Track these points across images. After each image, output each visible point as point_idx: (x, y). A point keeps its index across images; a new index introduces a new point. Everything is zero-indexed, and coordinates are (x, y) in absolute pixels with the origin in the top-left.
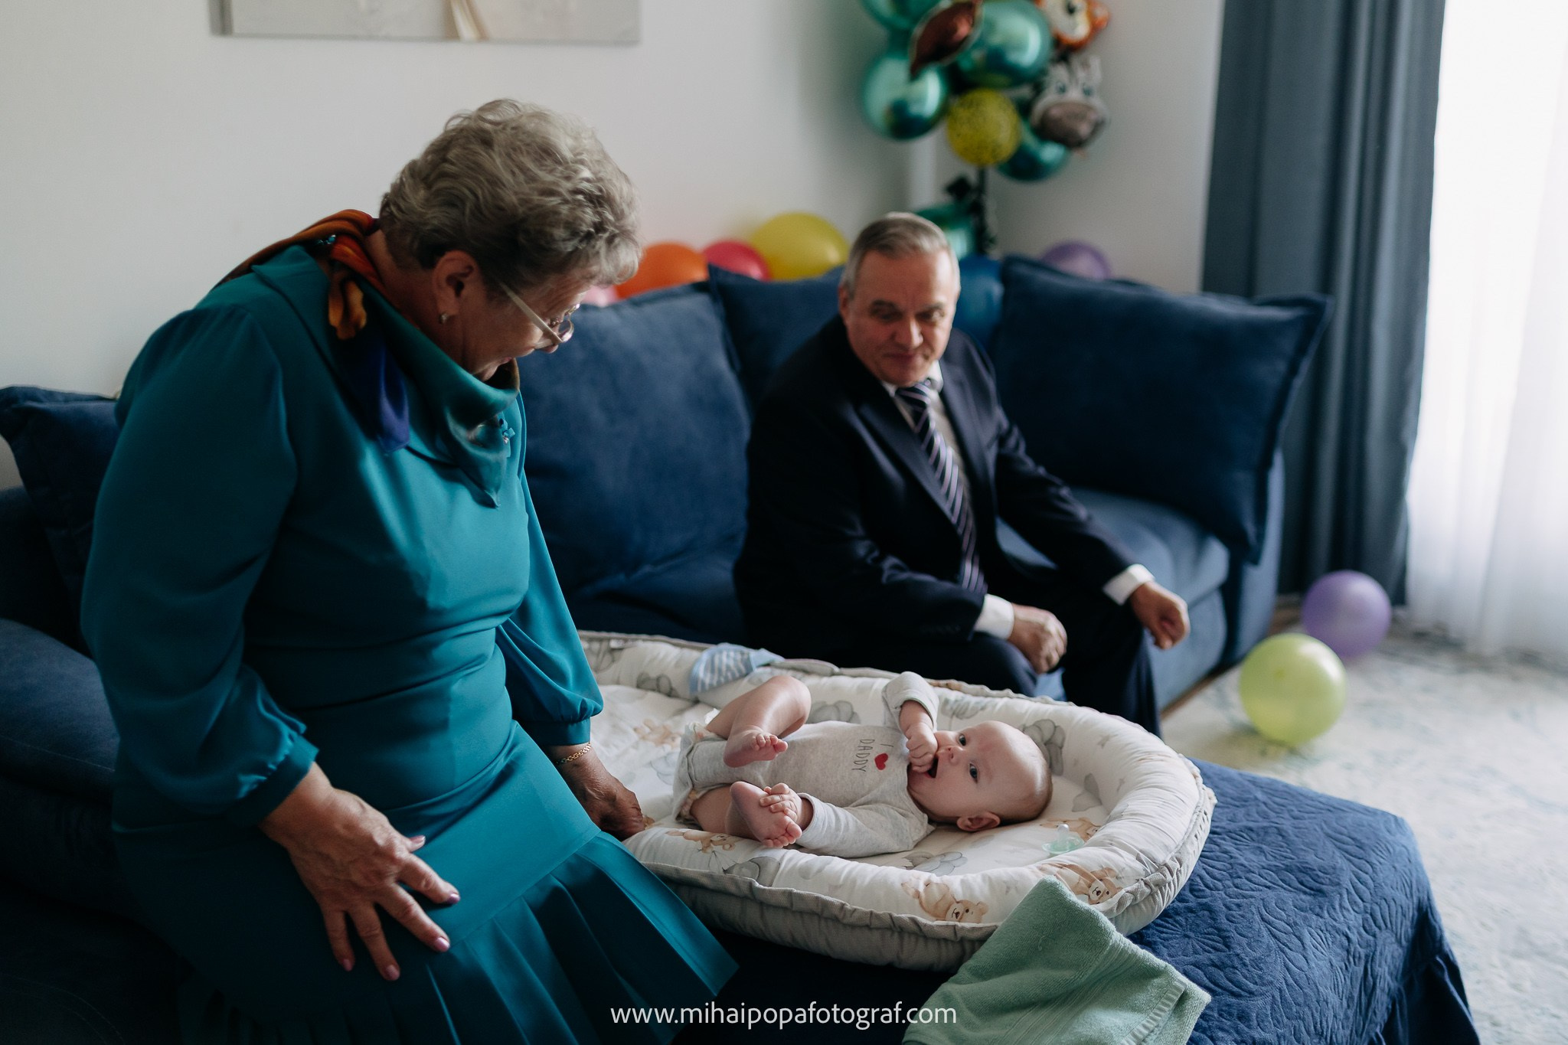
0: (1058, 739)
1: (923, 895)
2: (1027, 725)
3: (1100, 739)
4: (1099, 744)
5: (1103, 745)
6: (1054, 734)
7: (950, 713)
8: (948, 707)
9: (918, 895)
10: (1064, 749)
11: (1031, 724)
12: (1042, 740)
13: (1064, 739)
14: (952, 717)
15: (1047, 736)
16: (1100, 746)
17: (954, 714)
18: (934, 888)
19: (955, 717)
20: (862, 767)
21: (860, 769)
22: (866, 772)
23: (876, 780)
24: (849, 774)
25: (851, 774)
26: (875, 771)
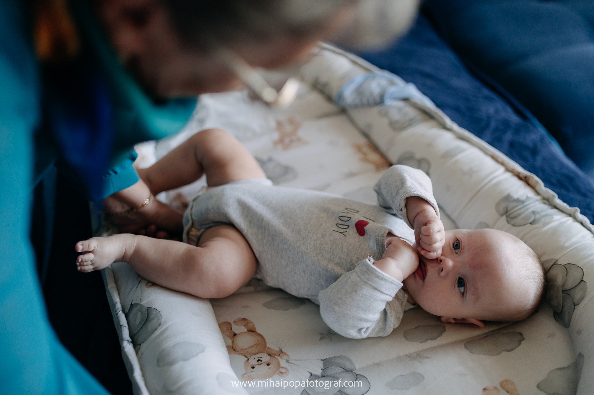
10: (577, 308)
13: (582, 298)
20: (343, 231)
21: (341, 233)
22: (346, 236)
23: (355, 246)
24: (330, 234)
25: (332, 234)
26: (355, 237)
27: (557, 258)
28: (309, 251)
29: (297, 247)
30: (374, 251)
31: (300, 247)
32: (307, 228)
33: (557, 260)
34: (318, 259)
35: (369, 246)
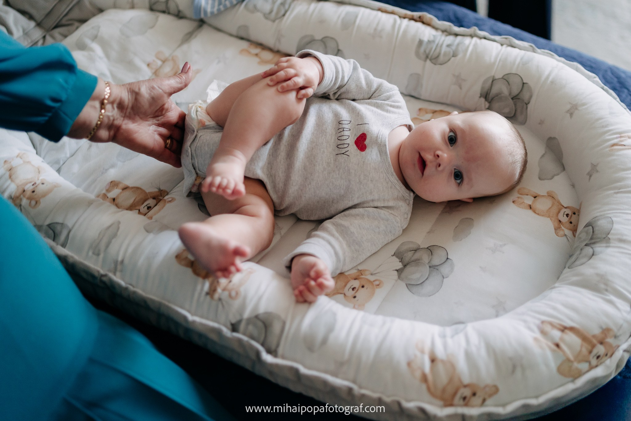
0: (525, 95)
1: (430, 377)
2: (497, 77)
3: (568, 107)
4: (567, 111)
5: (571, 114)
6: (521, 90)
7: (424, 56)
8: (422, 50)
9: (424, 378)
10: (529, 106)
11: (501, 77)
12: (510, 94)
13: (531, 97)
14: (425, 61)
15: (515, 91)
16: (568, 115)
17: (427, 57)
18: (440, 367)
19: (428, 61)
20: (345, 152)
21: (343, 154)
22: (349, 156)
23: (360, 164)
24: (334, 160)
25: (336, 160)
26: (358, 155)
27: (493, 74)
28: (320, 185)
29: (308, 185)
30: (378, 161)
31: (310, 184)
32: (312, 161)
33: (494, 76)
34: (330, 189)
35: (372, 159)
